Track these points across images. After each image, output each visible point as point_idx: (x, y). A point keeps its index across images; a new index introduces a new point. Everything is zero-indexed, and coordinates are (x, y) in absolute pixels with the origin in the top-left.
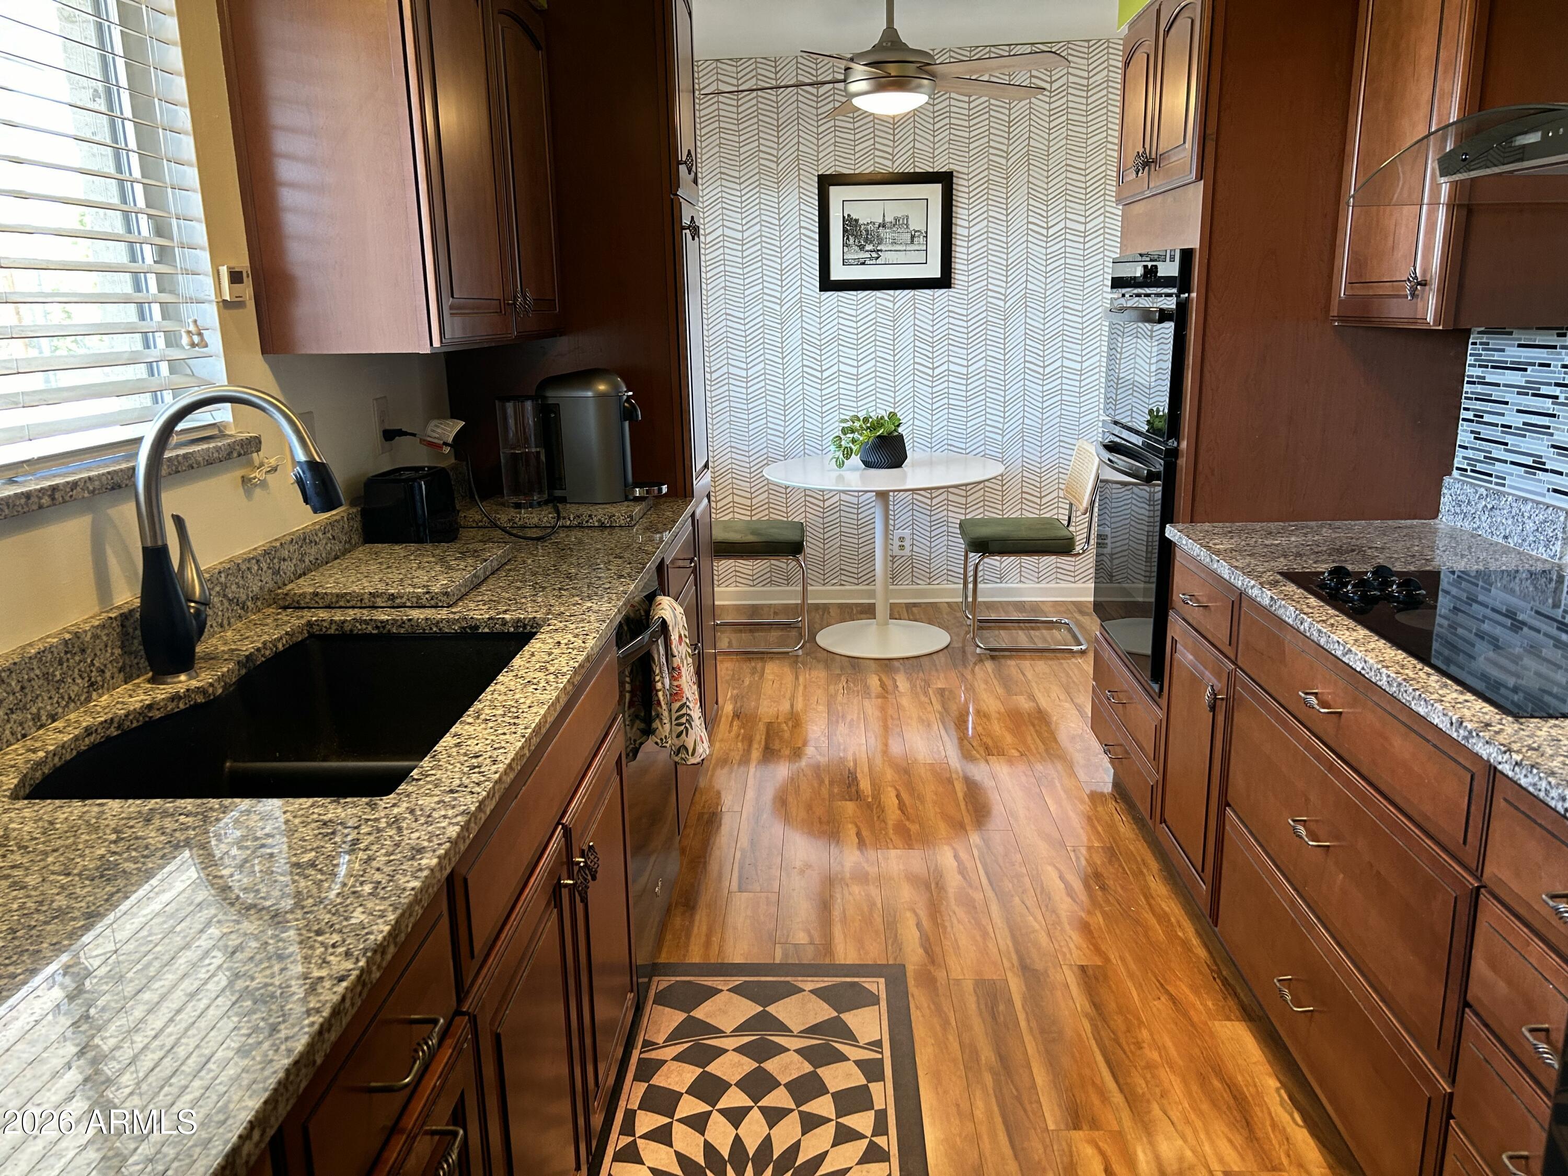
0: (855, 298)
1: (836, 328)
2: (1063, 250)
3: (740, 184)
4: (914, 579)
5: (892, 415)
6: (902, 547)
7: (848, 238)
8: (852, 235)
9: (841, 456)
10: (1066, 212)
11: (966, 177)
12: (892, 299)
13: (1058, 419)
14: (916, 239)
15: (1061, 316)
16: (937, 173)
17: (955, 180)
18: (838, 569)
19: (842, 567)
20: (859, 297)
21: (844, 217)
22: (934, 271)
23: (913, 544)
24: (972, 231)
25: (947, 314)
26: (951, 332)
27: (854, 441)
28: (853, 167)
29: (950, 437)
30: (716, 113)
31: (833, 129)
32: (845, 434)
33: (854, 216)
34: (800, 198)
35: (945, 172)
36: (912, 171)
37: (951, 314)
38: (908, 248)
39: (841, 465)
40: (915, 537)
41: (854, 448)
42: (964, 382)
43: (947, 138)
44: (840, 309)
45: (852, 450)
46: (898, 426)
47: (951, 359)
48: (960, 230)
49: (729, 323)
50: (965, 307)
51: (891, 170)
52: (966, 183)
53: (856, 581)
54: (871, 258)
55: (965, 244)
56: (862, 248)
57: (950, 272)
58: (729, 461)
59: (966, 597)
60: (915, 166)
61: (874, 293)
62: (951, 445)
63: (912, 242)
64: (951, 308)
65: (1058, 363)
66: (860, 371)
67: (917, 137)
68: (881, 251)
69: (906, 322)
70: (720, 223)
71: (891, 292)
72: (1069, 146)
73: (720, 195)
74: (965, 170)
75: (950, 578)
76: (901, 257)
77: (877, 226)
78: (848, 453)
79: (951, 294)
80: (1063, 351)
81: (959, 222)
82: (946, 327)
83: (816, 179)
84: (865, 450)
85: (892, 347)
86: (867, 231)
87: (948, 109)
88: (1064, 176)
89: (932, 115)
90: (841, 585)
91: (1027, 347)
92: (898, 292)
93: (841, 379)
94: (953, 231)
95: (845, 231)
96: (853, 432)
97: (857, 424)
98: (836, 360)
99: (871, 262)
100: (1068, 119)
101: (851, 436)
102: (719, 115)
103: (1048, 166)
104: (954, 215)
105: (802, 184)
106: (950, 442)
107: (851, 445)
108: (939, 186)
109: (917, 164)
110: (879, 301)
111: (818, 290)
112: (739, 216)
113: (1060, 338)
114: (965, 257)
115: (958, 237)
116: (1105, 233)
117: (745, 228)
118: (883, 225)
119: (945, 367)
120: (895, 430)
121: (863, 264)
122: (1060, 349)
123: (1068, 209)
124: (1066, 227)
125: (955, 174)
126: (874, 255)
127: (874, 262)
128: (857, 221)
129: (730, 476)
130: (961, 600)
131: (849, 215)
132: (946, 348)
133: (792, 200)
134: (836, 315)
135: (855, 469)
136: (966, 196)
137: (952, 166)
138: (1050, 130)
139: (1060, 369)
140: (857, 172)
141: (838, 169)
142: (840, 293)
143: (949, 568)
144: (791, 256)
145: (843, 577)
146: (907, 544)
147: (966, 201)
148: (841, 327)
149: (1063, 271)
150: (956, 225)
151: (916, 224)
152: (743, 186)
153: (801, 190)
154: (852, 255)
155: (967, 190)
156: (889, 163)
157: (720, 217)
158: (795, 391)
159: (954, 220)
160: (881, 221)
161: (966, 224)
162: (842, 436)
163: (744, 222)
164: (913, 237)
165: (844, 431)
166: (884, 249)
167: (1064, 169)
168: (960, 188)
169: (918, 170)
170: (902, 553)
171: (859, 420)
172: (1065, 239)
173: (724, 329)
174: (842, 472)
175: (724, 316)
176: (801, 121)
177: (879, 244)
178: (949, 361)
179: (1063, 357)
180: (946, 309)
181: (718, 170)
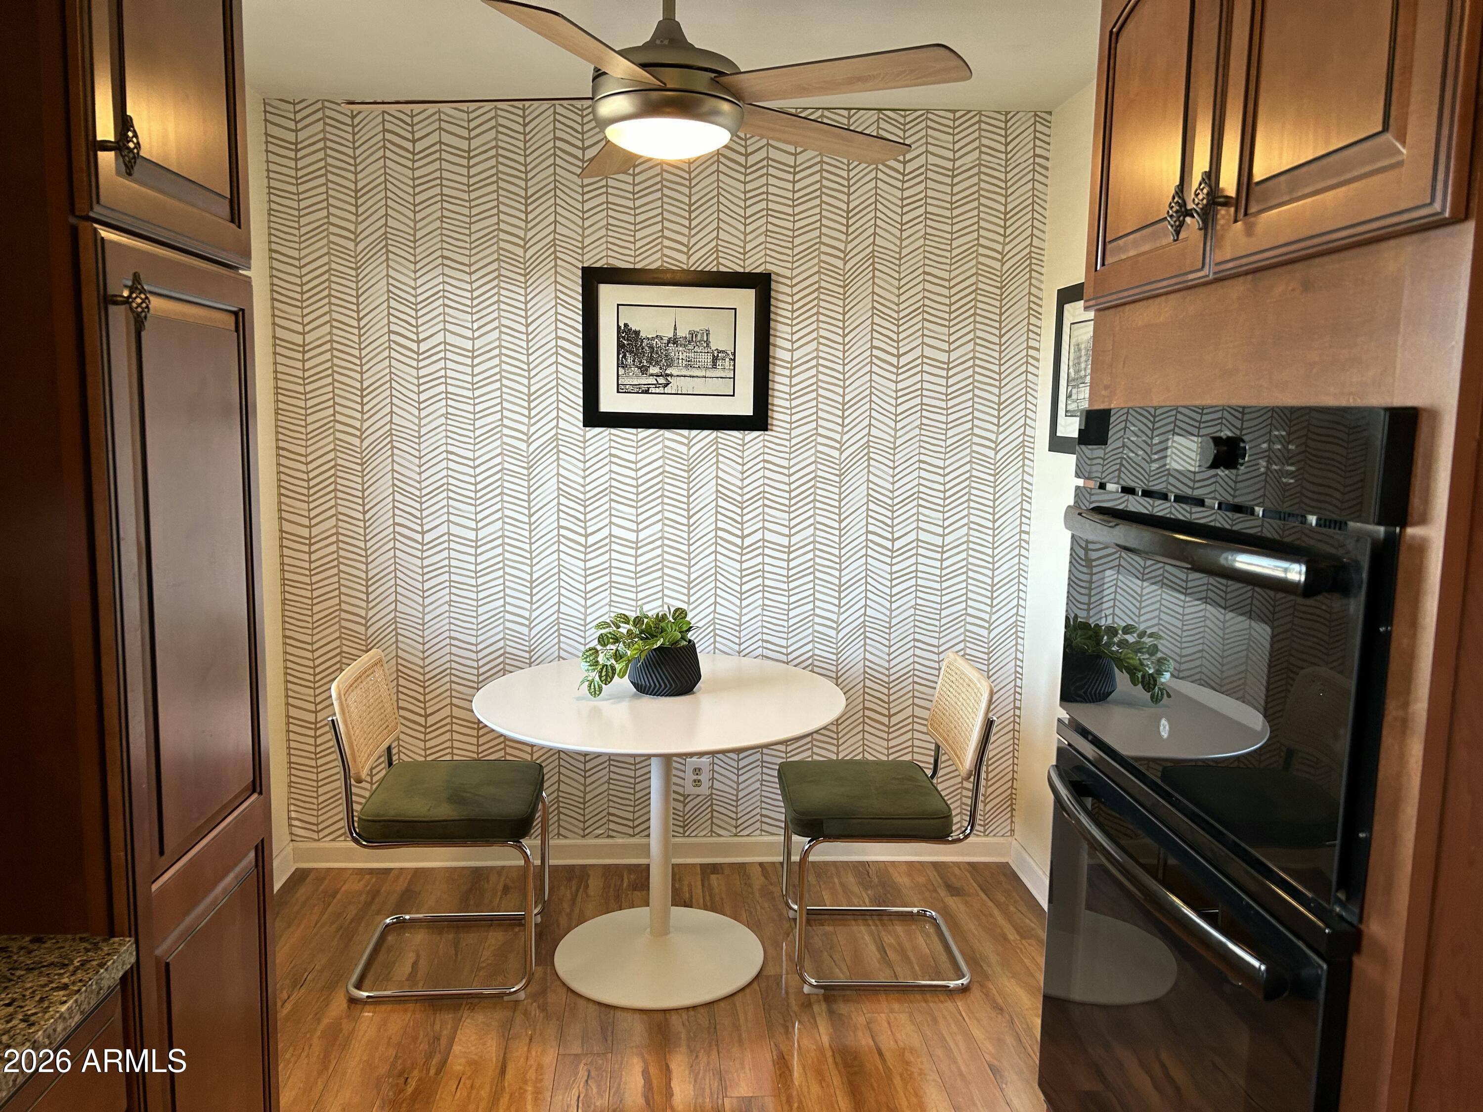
0: (634, 438)
1: (607, 477)
2: (919, 386)
3: (470, 274)
4: (715, 828)
5: (680, 614)
6: (697, 783)
7: (624, 356)
8: (631, 352)
9: (597, 678)
10: (923, 335)
11: (788, 282)
12: (686, 441)
13: (912, 611)
14: (719, 363)
15: (916, 474)
16: (749, 274)
17: (773, 285)
18: (605, 813)
19: (611, 810)
20: (641, 436)
21: (619, 327)
22: (744, 406)
23: (713, 778)
24: (797, 354)
25: (761, 465)
26: (767, 489)
27: (618, 656)
28: (632, 259)
29: (765, 630)
30: (438, 174)
31: (605, 206)
32: (605, 645)
33: (634, 327)
34: (557, 297)
35: (761, 274)
36: (715, 269)
37: (767, 465)
38: (709, 374)
39: (596, 692)
40: (716, 768)
41: (618, 667)
42: (785, 556)
43: (764, 229)
44: (613, 451)
45: (613, 669)
46: (689, 630)
47: (767, 524)
48: (780, 353)
49: (452, 465)
50: (787, 456)
51: (685, 267)
52: (788, 290)
53: (631, 831)
54: (657, 385)
55: (787, 372)
56: (644, 370)
57: (767, 409)
58: (447, 658)
59: (789, 855)
60: (719, 264)
61: (662, 432)
62: (767, 641)
63: (714, 366)
64: (767, 457)
65: (912, 536)
66: (641, 537)
67: (722, 225)
68: (671, 375)
69: (706, 472)
70: (441, 326)
71: (685, 432)
72: (927, 248)
73: (441, 287)
74: (788, 273)
75: (765, 827)
76: (699, 386)
77: (665, 341)
78: (608, 675)
79: (767, 438)
80: (918, 520)
81: (779, 342)
82: (761, 482)
83: (580, 273)
84: (635, 667)
85: (685, 507)
86: (651, 347)
87: (764, 189)
88: (921, 287)
89: (742, 196)
90: (609, 836)
91: (870, 513)
92: (694, 432)
93: (614, 546)
94: (771, 354)
95: (620, 346)
96: (616, 640)
97: (624, 629)
98: (607, 521)
99: (657, 390)
100: (926, 213)
101: (614, 647)
102: (441, 178)
103: (899, 273)
104: (772, 332)
105: (560, 279)
106: (765, 637)
107: (613, 662)
108: (752, 292)
109: (721, 260)
110: (667, 443)
111: (581, 425)
112: (469, 317)
113: (915, 503)
114: (787, 389)
115: (777, 362)
116: (974, 365)
117: (476, 334)
118: (674, 341)
119: (758, 536)
120: (683, 638)
121: (646, 392)
122: (915, 517)
123: (926, 332)
124: (923, 356)
125: (773, 277)
126: (662, 380)
127: (661, 390)
128: (637, 333)
129: (447, 679)
130: (781, 859)
131: (626, 325)
132: (760, 510)
133: (544, 301)
134: (607, 460)
135: (618, 697)
136: (789, 307)
137: (770, 267)
138: (902, 225)
139: (914, 544)
140: (638, 266)
141: (611, 261)
142: (613, 431)
143: (764, 812)
144: (543, 376)
145: (612, 826)
146: (704, 777)
147: (789, 315)
148: (613, 476)
149: (919, 414)
150: (775, 346)
151: (720, 341)
152: (474, 277)
153: (559, 287)
154: (634, 378)
155: (789, 300)
156: (683, 258)
157: (441, 318)
158: (546, 562)
159: (772, 340)
160: (671, 335)
161: (788, 345)
162: (599, 647)
163: (475, 326)
164: (715, 359)
165: (602, 640)
166: (675, 372)
167: (921, 278)
168: (781, 297)
169: (723, 269)
170: (697, 791)
171: (627, 622)
172: (922, 371)
173: (444, 473)
174: (596, 702)
175: (444, 455)
176: (558, 192)
177: (668, 366)
178: (764, 527)
179: (918, 527)
180: (761, 458)
181: (439, 253)
